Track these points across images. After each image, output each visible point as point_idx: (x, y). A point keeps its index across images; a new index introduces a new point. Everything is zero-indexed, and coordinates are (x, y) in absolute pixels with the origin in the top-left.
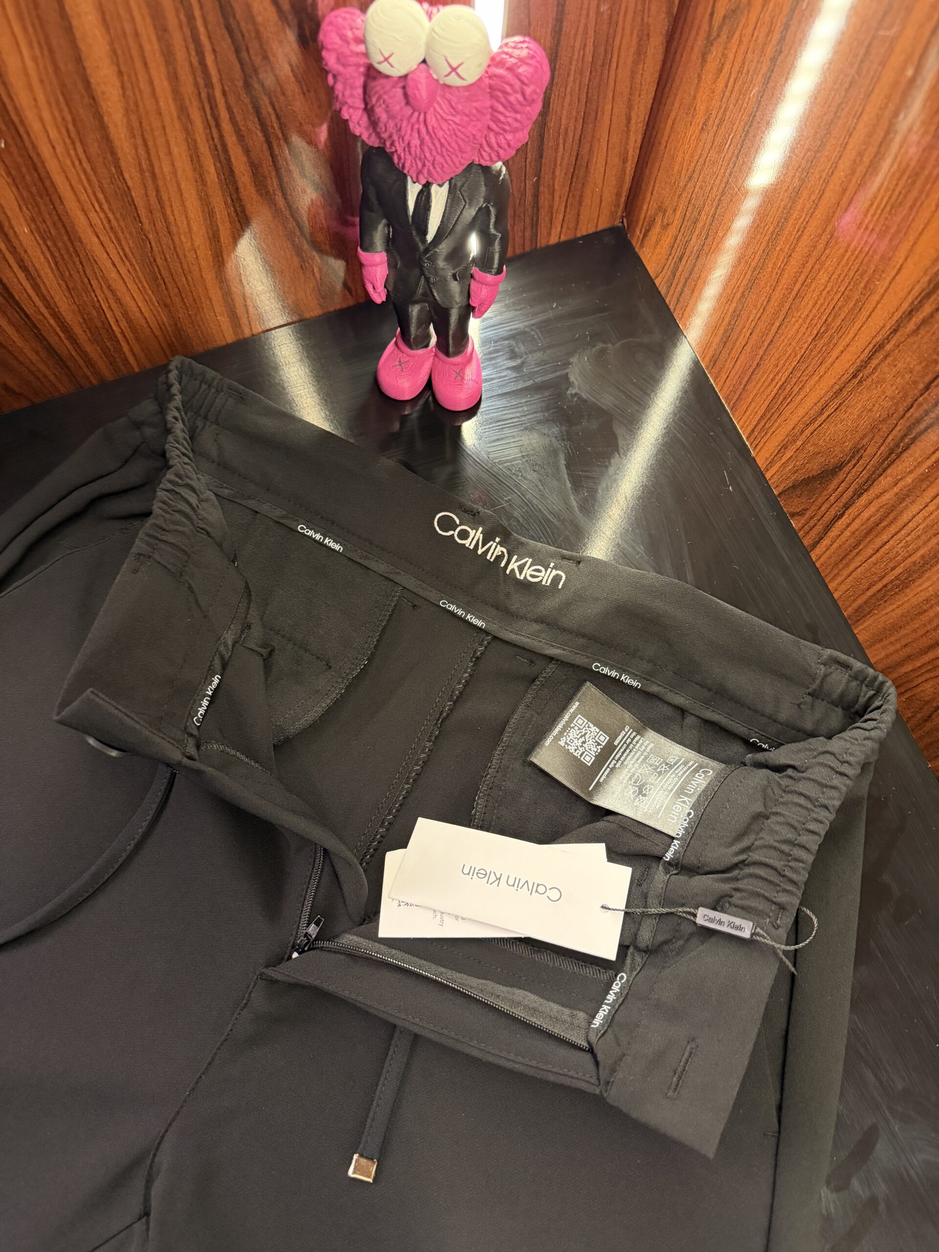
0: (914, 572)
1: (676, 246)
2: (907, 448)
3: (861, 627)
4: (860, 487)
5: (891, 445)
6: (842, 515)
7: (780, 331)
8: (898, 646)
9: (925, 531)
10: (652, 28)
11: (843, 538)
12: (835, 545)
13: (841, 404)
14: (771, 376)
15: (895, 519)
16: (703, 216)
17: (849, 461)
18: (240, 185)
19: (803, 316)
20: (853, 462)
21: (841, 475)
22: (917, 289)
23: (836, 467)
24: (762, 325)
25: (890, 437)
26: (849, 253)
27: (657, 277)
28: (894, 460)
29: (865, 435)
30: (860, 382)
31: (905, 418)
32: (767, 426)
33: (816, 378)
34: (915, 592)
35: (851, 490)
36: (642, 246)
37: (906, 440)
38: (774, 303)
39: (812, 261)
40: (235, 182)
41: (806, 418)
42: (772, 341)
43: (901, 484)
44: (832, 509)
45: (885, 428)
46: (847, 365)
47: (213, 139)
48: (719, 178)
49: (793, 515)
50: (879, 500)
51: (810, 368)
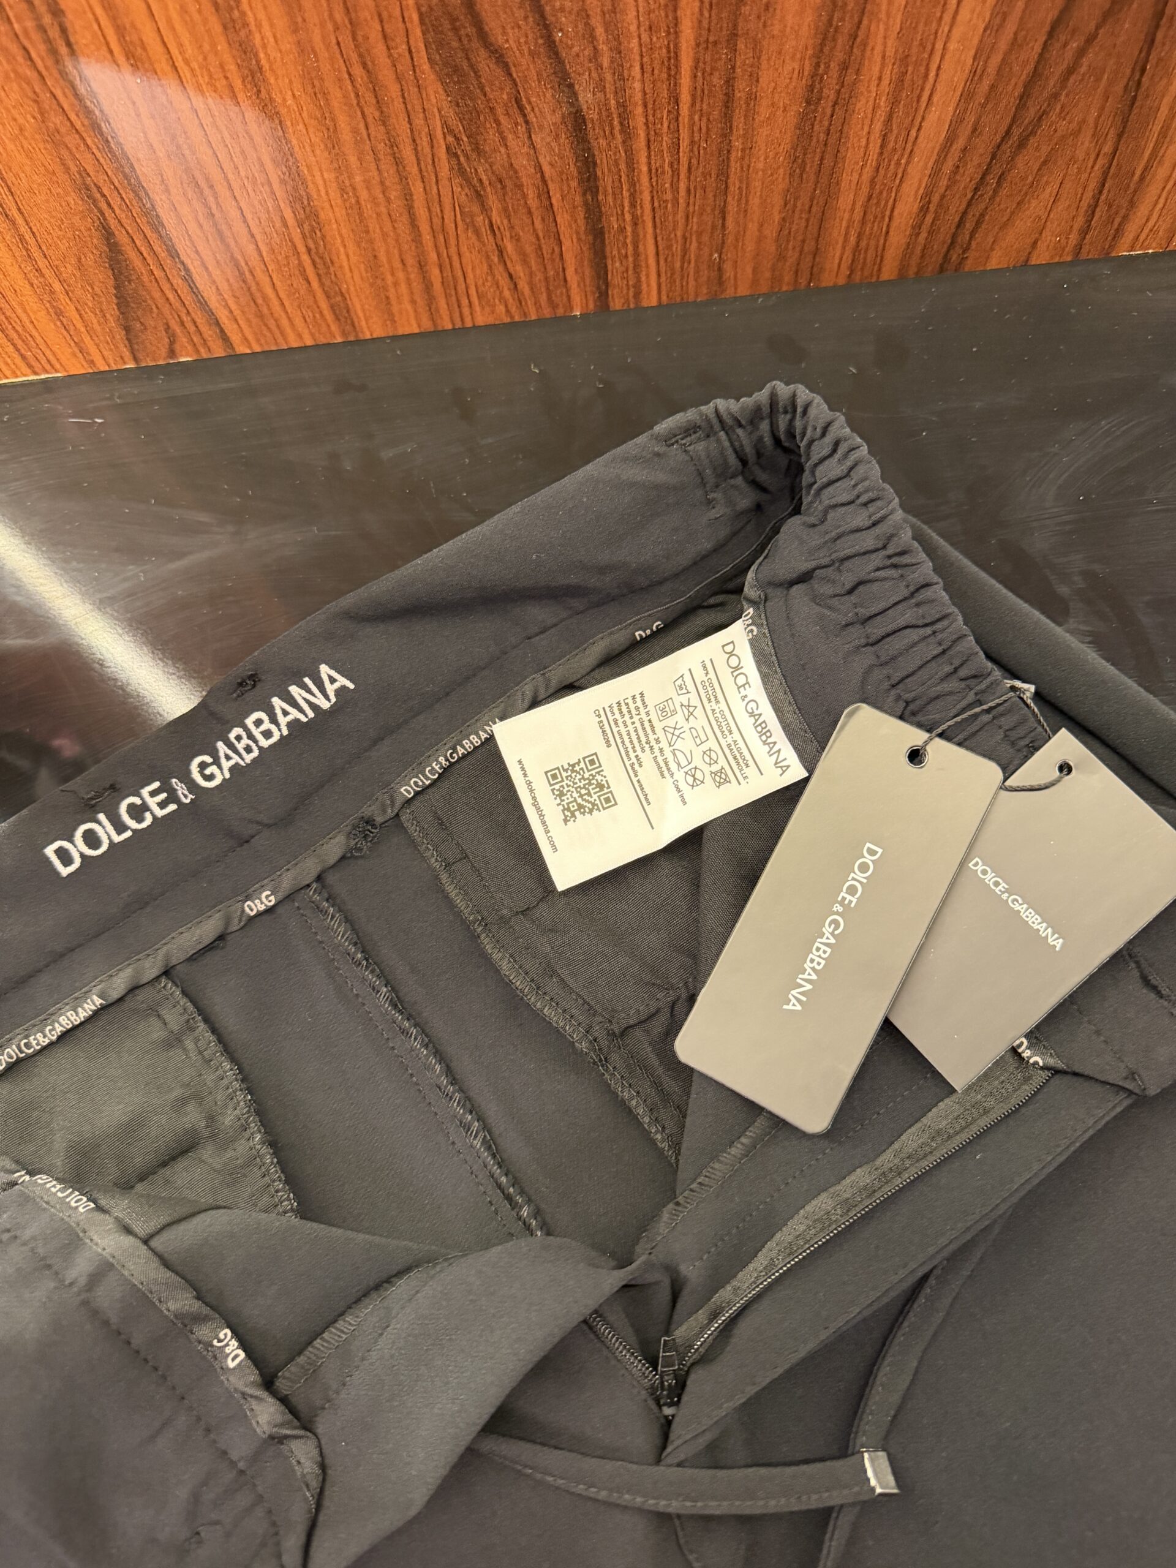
17: (103, 214)
23: (108, 239)
29: (63, 162)
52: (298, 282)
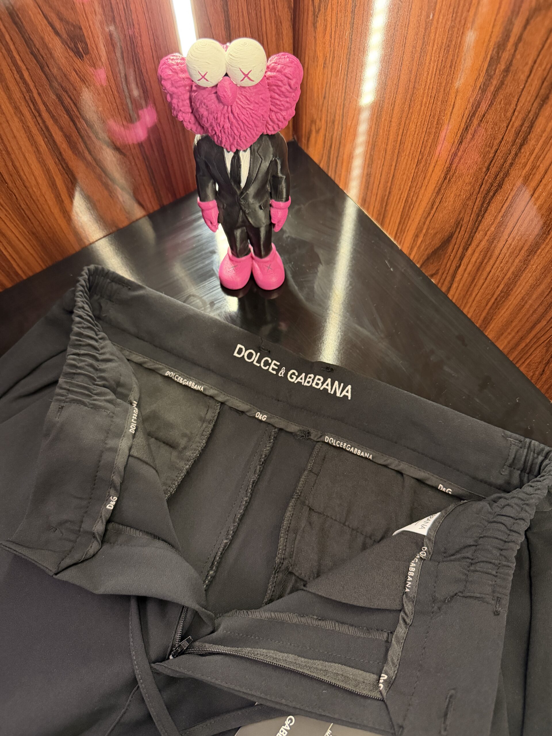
0: (511, 284)
1: (326, 140)
2: (486, 209)
3: (489, 330)
4: (466, 244)
5: (477, 212)
6: (460, 265)
7: (397, 168)
8: (513, 334)
9: (510, 256)
10: (282, 17)
11: (464, 279)
12: (461, 285)
13: (442, 198)
14: (399, 197)
15: (491, 256)
16: (337, 117)
17: (455, 232)
18: (62, 150)
19: (407, 154)
20: (458, 230)
21: (453, 241)
22: (467, 112)
23: (449, 237)
24: (386, 168)
25: (475, 207)
26: (423, 107)
27: (320, 162)
28: (481, 220)
29: (460, 212)
30: (449, 180)
31: (481, 192)
32: (403, 228)
33: (424, 188)
34: (514, 297)
35: (461, 248)
36: (308, 147)
37: (485, 206)
38: (389, 152)
39: (404, 119)
40: (58, 149)
41: (424, 215)
42: (393, 176)
43: (489, 233)
44: (453, 264)
45: (470, 203)
46: (440, 173)
47: (39, 124)
48: (340, 92)
49: (432, 276)
50: (479, 248)
51: (419, 183)
52: (484, 302)
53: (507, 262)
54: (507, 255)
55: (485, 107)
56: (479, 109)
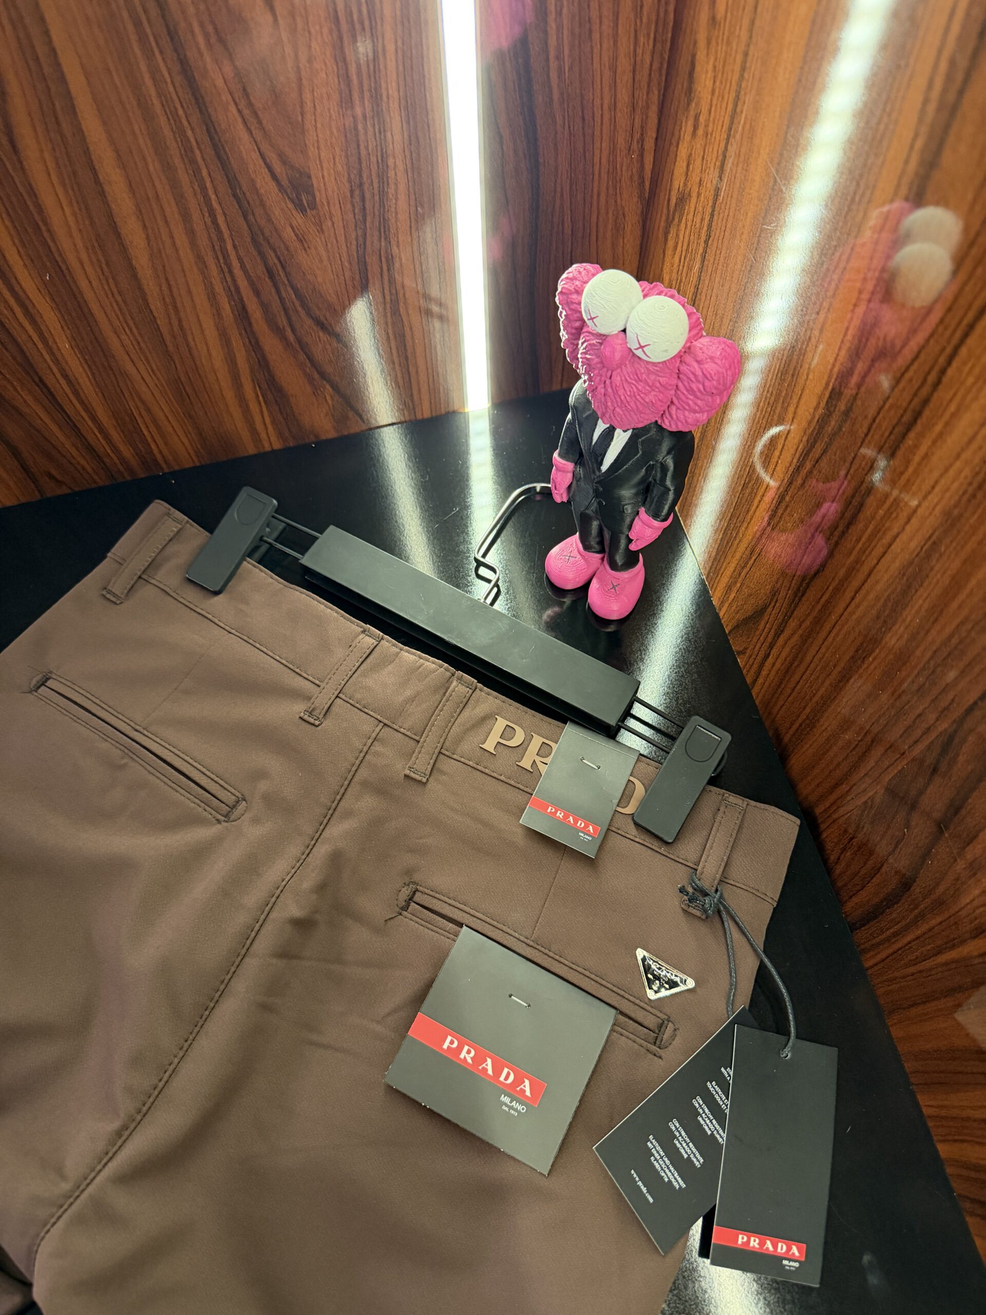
0: (817, 711)
2: (804, 592)
4: (779, 628)
5: (795, 589)
6: (769, 654)
9: (821, 671)
10: (626, 209)
11: (771, 676)
13: (762, 549)
14: (719, 521)
15: (802, 659)
20: (773, 604)
21: (766, 616)
22: (801, 447)
25: (794, 582)
30: (773, 529)
31: (802, 564)
32: (719, 567)
33: (745, 525)
35: (773, 631)
37: (804, 585)
40: (248, 317)
41: (741, 562)
43: (804, 626)
44: (762, 649)
45: (790, 573)
46: (764, 514)
49: (739, 653)
51: (742, 515)
53: (818, 677)
54: (819, 668)
55: (819, 449)
56: (814, 450)
